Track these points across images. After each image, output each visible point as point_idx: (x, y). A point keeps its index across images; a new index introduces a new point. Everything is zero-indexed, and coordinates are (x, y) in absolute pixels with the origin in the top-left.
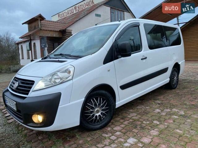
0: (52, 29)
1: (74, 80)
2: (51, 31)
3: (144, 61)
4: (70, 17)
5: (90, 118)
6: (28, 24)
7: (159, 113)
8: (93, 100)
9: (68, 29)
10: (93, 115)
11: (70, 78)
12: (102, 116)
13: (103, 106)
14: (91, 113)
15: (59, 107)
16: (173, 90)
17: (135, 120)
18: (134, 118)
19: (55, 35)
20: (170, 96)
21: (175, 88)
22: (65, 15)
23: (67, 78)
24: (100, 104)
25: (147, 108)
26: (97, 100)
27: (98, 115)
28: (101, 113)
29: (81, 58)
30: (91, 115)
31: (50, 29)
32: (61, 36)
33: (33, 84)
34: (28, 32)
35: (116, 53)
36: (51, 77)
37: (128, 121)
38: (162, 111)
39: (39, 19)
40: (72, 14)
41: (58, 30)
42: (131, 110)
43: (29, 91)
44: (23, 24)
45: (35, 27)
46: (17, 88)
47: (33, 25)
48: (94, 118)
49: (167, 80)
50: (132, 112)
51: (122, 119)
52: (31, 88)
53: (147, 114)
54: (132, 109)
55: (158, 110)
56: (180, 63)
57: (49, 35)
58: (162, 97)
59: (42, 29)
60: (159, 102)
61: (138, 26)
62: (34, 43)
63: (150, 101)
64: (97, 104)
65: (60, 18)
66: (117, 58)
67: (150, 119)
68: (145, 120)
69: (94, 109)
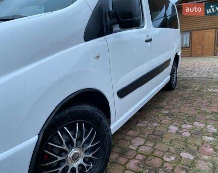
7: (178, 132)
10: (65, 169)
12: (85, 165)
14: (60, 166)
20: (175, 100)
25: (155, 124)
26: (73, 130)
27: (76, 164)
28: (85, 159)
30: (61, 169)
37: (134, 158)
42: (131, 133)
49: (168, 78)
50: (134, 137)
53: (161, 137)
54: (132, 129)
55: (173, 128)
56: (179, 54)
60: (167, 112)
69: (66, 152)
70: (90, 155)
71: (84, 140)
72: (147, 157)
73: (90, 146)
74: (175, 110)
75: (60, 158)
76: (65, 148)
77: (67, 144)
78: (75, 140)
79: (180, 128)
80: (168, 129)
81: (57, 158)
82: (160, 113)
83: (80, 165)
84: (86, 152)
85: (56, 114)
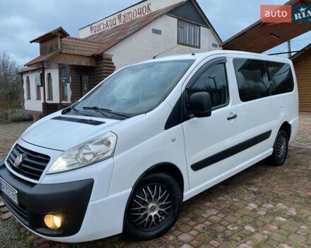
0: (80, 53)
1: (116, 158)
2: (78, 55)
3: (232, 121)
4: (109, 32)
5: (141, 220)
6: (40, 42)
7: (254, 210)
8: (146, 190)
9: (107, 53)
11: (109, 154)
12: (159, 216)
13: (162, 200)
14: (142, 212)
15: (90, 203)
18: (213, 218)
22: (102, 27)
23: (104, 154)
24: (157, 197)
25: (234, 199)
26: (152, 190)
27: (153, 214)
28: (159, 212)
29: (129, 117)
30: (143, 214)
31: (76, 52)
32: (94, 65)
33: (48, 162)
34: (39, 55)
35: (185, 109)
36: (77, 152)
37: (203, 223)
39: (59, 35)
41: (90, 54)
42: (208, 204)
43: (41, 173)
44: (31, 42)
45: (51, 48)
46: (20, 166)
48: (147, 219)
50: (209, 208)
52: (43, 168)
53: (234, 211)
54: (210, 201)
55: (253, 206)
56: (290, 123)
57: (75, 63)
59: (63, 51)
60: (255, 190)
61: (224, 63)
62: (49, 74)
63: (240, 188)
65: (93, 33)
66: (188, 118)
67: (239, 222)
68: (230, 223)
69: (147, 204)
70: (163, 210)
71: (160, 198)
72: (214, 224)
73: (163, 203)
74: (266, 189)
75: (143, 207)
76: (147, 200)
77: (148, 199)
78: (153, 197)
79: (260, 206)
80: (246, 205)
81: (140, 206)
82: (247, 190)
83: (155, 215)
84: (161, 207)
85: (143, 177)
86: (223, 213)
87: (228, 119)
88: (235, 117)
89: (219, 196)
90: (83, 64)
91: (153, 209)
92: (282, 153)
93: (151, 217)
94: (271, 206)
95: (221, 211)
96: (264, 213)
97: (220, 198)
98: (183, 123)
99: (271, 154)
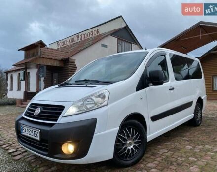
0: (53, 58)
1: (109, 106)
2: (52, 59)
3: (172, 91)
4: (71, 46)
5: (122, 152)
6: (25, 51)
7: (191, 149)
8: (126, 130)
9: (71, 58)
10: (125, 149)
11: (105, 103)
12: (134, 150)
13: (135, 138)
14: (124, 146)
15: (95, 135)
16: (198, 127)
17: (168, 157)
18: (166, 154)
19: (56, 64)
20: (197, 133)
21: (199, 125)
22: (65, 43)
23: (101, 103)
24: (132, 136)
25: (176, 144)
26: (130, 131)
27: (130, 148)
28: (134, 146)
29: (112, 83)
30: (124, 147)
31: (50, 57)
32: (62, 66)
33: (63, 110)
34: (24, 59)
35: (147, 81)
36: (82, 102)
37: (160, 157)
38: (194, 147)
39: (40, 45)
40: (74, 43)
41: (60, 58)
42: (159, 147)
43: (58, 117)
44: (19, 50)
45: (33, 54)
46: (39, 115)
47: (31, 52)
48: (126, 151)
49: (191, 116)
50: (162, 149)
51: (153, 155)
52: (60, 113)
53: (179, 150)
54: (160, 145)
55: (189, 147)
56: (202, 98)
57: (50, 64)
58: (188, 134)
59: (42, 56)
60: (188, 139)
61: (165, 55)
62: (29, 73)
63: (177, 138)
64: (130, 135)
65: (59, 47)
66: (148, 86)
67: (184, 156)
68: (179, 157)
69: (127, 141)
70: (136, 145)
71: (134, 137)
73: (137, 140)
74: (194, 138)
75: (124, 142)
76: (126, 138)
80: (185, 147)
81: (122, 142)
82: (182, 139)
83: (132, 149)
84: (135, 143)
86: (172, 151)
87: (170, 90)
88: (173, 89)
89: (165, 142)
90: (55, 65)
91: (130, 144)
92: (199, 118)
93: (129, 149)
94: (201, 147)
95: (170, 150)
96: (199, 151)
97: (166, 144)
98: (146, 89)
99: (193, 117)
